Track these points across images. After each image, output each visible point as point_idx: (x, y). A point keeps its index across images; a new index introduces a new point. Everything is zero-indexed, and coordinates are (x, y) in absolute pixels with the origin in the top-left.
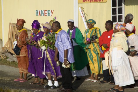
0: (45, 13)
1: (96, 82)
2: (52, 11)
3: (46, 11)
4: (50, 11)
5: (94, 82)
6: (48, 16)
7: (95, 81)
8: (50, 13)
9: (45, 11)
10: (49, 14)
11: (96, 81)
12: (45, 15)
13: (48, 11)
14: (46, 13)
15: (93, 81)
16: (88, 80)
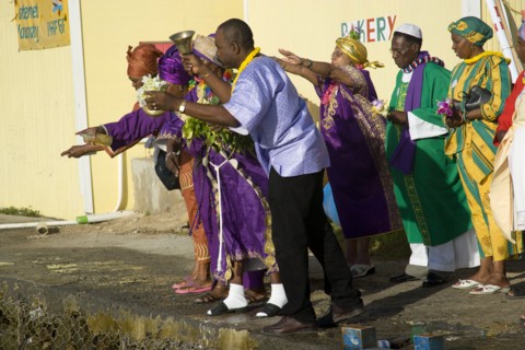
0: (369, 31)
1: (496, 292)
2: (389, 18)
3: (373, 20)
4: (383, 19)
5: (485, 291)
6: (379, 39)
7: (491, 289)
8: (384, 28)
9: (369, 21)
10: (380, 30)
11: (496, 288)
12: (369, 40)
13: (379, 20)
14: (373, 30)
15: (481, 289)
16: (464, 284)
